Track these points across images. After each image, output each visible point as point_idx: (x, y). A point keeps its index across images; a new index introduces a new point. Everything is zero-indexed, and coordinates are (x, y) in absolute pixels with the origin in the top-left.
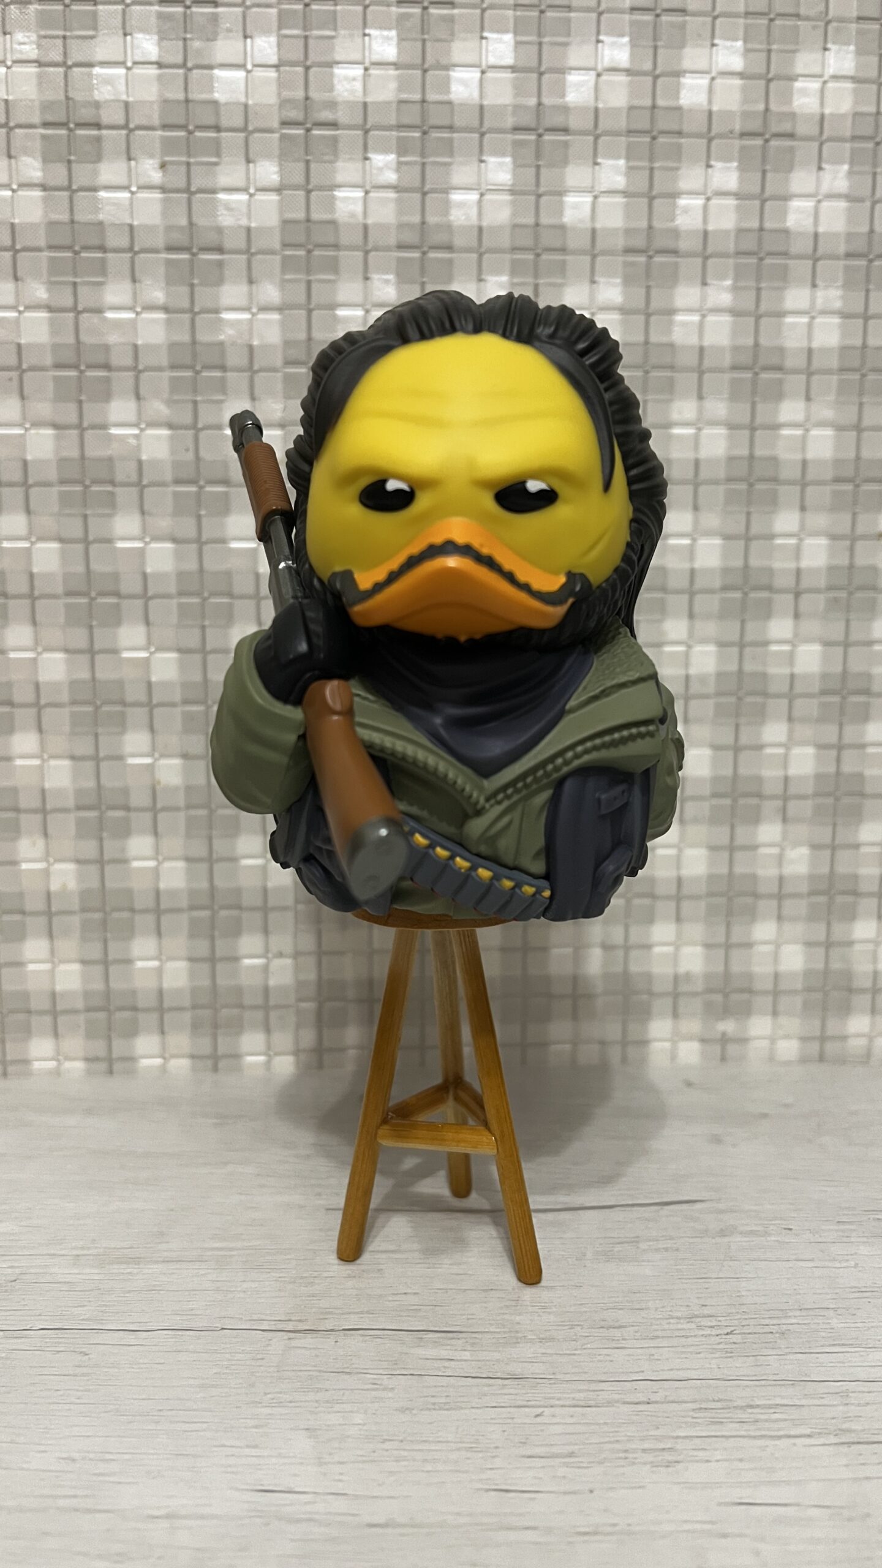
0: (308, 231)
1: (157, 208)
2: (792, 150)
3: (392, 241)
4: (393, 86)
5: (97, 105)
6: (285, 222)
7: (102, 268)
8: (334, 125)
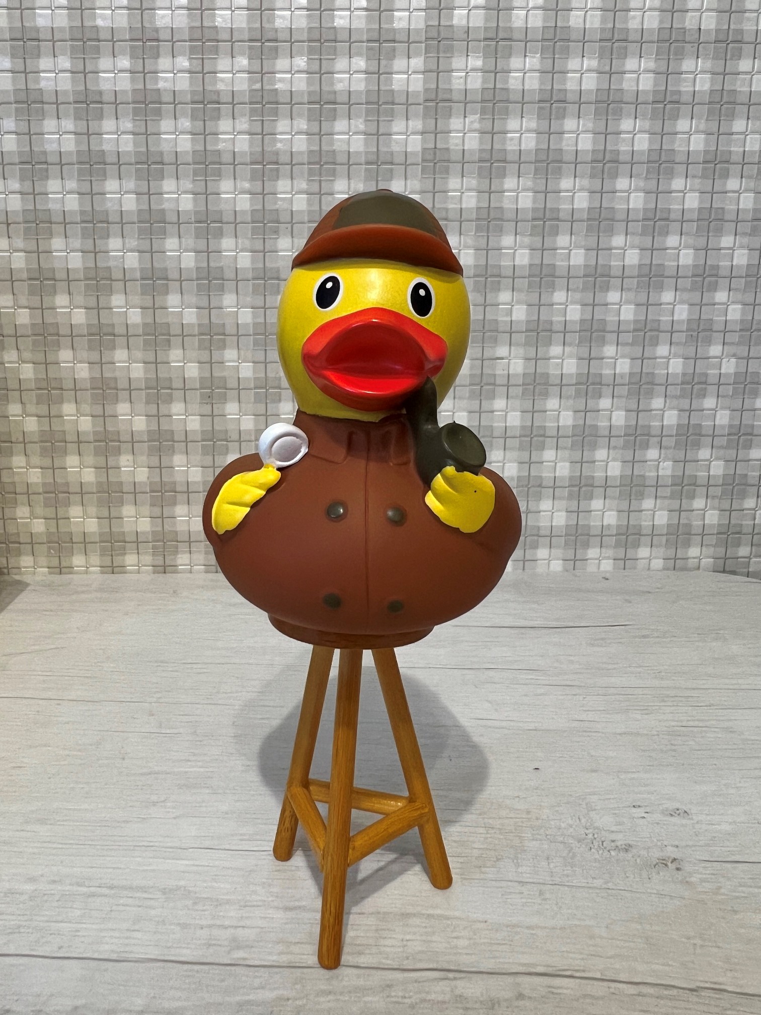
0: (435, 154)
1: (362, 143)
2: (679, 109)
3: (476, 158)
4: (480, 81)
5: (335, 92)
6: (424, 150)
7: (333, 173)
8: (450, 100)
